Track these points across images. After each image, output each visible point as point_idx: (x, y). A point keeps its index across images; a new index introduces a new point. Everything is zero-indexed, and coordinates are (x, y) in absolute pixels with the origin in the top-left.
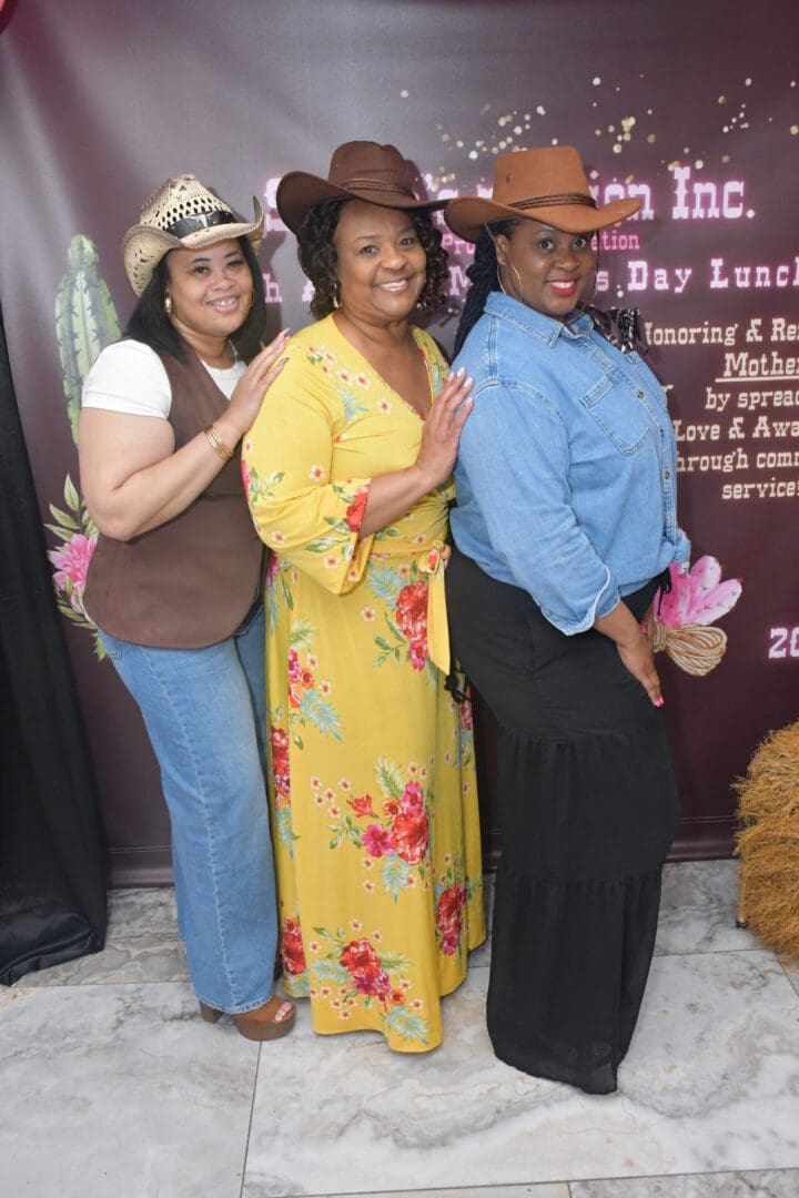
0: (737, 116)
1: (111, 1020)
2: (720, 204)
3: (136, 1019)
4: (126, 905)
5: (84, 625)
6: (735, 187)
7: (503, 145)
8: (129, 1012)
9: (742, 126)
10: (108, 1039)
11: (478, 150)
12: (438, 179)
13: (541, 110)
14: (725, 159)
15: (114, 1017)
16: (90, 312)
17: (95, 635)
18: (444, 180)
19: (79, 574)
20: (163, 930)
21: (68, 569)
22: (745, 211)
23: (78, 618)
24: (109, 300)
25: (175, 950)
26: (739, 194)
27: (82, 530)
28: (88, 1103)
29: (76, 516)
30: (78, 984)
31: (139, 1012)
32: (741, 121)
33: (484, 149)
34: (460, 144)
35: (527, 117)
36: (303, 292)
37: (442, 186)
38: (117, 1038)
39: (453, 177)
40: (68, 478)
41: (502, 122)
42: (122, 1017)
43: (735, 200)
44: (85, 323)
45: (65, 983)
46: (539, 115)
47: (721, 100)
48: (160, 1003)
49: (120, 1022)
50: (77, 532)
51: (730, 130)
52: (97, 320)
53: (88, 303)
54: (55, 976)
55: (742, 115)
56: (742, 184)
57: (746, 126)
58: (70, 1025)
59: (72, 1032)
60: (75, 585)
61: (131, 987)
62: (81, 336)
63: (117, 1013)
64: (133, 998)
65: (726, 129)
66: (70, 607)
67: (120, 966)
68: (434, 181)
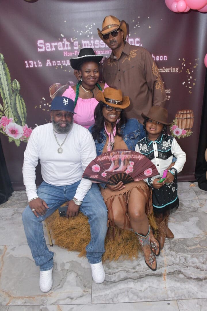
0: (137, 24)
1: (12, 215)
2: (134, 43)
3: (16, 214)
4: (18, 194)
5: (6, 135)
6: (138, 39)
7: (87, 32)
8: (15, 213)
9: (138, 27)
10: (10, 218)
11: (82, 33)
12: (73, 39)
13: (94, 24)
14: (135, 34)
15: (12, 214)
16: (3, 70)
17: (8, 137)
18: (75, 39)
19: (4, 124)
20: (25, 198)
21: (2, 123)
22: (140, 45)
23: (5, 134)
24: (7, 67)
25: (26, 202)
26: (138, 41)
27: (4, 115)
28: (4, 228)
29: (3, 112)
30: (6, 208)
31: (17, 213)
32: (138, 25)
33: (83, 33)
34: (78, 32)
35: (92, 26)
36: (46, 64)
37: (74, 41)
38: (12, 217)
39: (77, 39)
40: (1, 104)
41: (86, 27)
42: (14, 213)
43: (138, 42)
44: (2, 72)
45: (4, 208)
46: (94, 25)
47: (133, 21)
48: (22, 211)
49: (13, 215)
50: (3, 116)
51: (136, 27)
52: (5, 71)
53: (3, 68)
54: (2, 206)
55: (138, 24)
56: (139, 39)
57: (139, 26)
58: (3, 215)
59: (4, 216)
60: (4, 127)
61: (16, 208)
62: (2, 75)
63: (13, 213)
64: (17, 211)
65: (135, 27)
66: (3, 131)
67: (15, 205)
68: (72, 40)
